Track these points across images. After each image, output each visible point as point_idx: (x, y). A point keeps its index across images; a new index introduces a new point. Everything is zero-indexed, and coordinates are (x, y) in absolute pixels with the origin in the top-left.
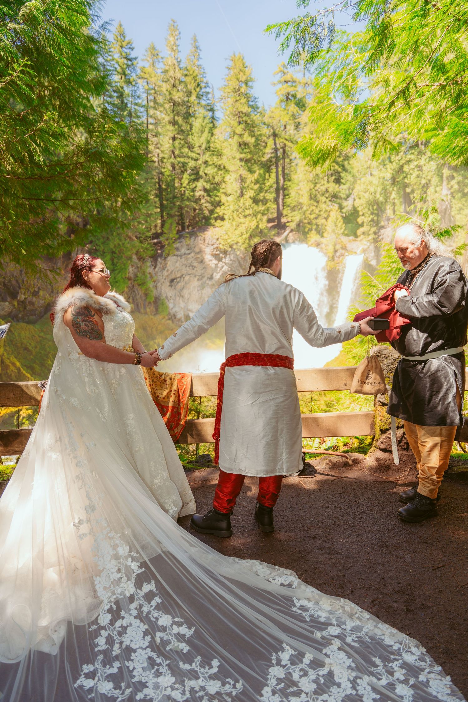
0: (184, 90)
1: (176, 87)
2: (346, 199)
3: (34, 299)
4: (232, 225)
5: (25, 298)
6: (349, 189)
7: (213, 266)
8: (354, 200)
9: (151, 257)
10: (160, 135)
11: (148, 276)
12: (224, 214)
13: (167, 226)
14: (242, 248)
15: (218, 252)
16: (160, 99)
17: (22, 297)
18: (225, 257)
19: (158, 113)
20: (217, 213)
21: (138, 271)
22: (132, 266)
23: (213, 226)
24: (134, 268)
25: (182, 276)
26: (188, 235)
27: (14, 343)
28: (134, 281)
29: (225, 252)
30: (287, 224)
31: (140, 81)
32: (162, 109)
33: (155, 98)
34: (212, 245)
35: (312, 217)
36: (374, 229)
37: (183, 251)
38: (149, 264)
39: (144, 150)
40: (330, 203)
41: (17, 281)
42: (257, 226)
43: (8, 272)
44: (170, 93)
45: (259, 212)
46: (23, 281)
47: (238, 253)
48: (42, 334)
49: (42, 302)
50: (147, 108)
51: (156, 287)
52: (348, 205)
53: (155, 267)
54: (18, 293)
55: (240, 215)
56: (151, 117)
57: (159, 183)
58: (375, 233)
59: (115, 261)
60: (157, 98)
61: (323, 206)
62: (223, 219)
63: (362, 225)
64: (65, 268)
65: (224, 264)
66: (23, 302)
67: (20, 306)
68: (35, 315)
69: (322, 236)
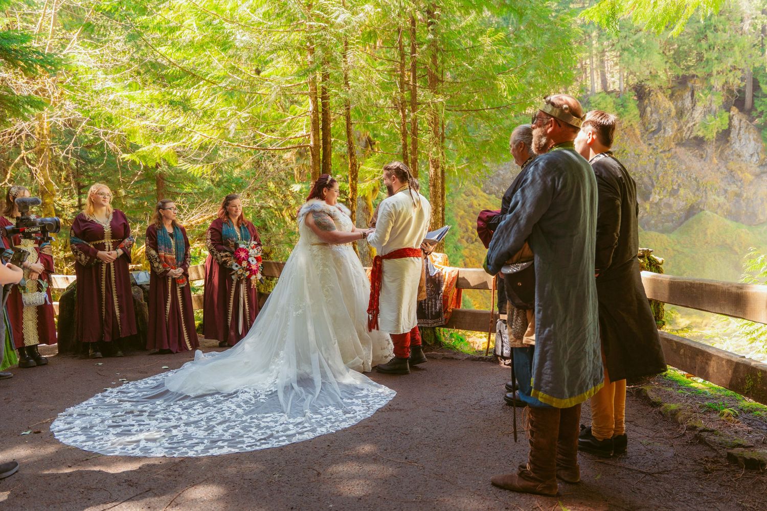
3: (672, 200)
5: (660, 200)
41: (650, 177)
43: (639, 167)
46: (658, 178)
48: (678, 247)
49: (682, 204)
54: (651, 193)
64: (720, 155)
66: (656, 204)
68: (673, 221)
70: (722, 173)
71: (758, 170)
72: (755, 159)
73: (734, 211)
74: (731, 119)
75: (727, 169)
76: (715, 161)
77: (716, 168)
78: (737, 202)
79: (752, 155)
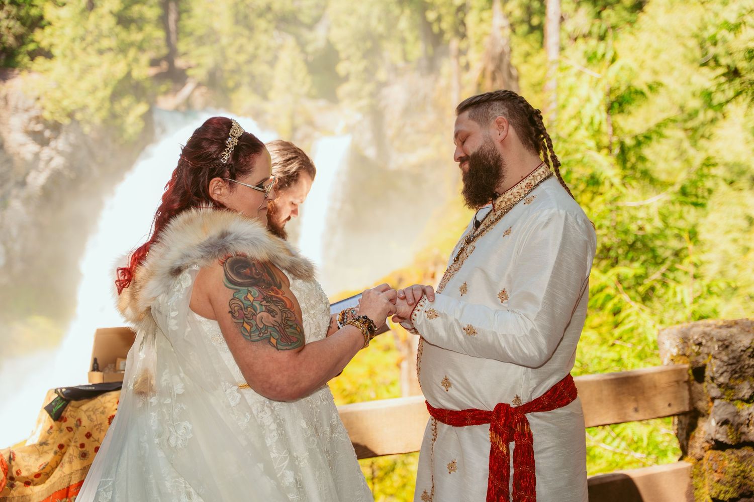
2: (311, 27)
4: (71, 69)
6: (317, 6)
7: (29, 157)
8: (329, 29)
12: (51, 45)
14: (97, 120)
15: (39, 127)
18: (56, 138)
20: (38, 43)
23: (30, 71)
29: (56, 127)
30: (190, 72)
34: (27, 110)
35: (242, 58)
36: (369, 87)
40: (275, 33)
42: (129, 75)
45: (132, 44)
47: (87, 129)
52: (318, 38)
55: (90, 50)
58: (373, 95)
61: (263, 39)
62: (48, 55)
63: (346, 79)
65: (53, 153)
69: (265, 97)
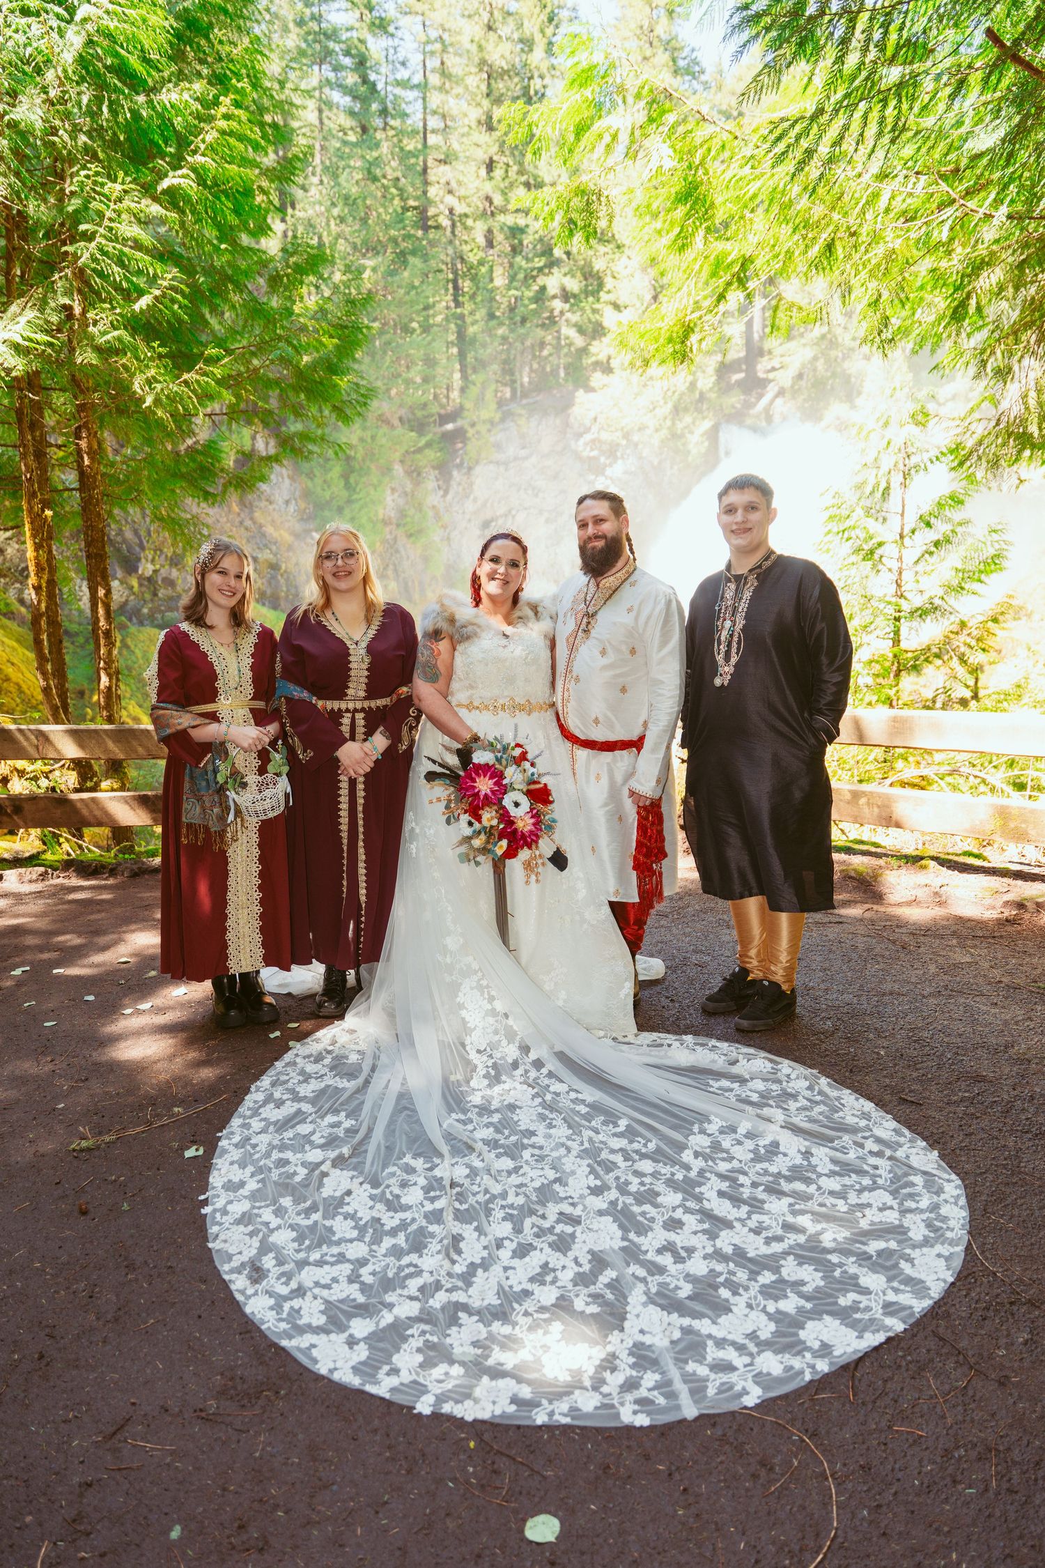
0: (516, 36)
1: (495, 31)
3: (175, 573)
5: (155, 571)
9: (434, 468)
10: (457, 159)
11: (431, 513)
12: (609, 358)
13: (474, 391)
14: (657, 441)
15: (594, 453)
16: (455, 64)
17: (146, 568)
19: (452, 102)
20: (595, 355)
21: (407, 503)
22: (393, 490)
24: (396, 495)
25: (510, 511)
26: (523, 412)
27: (134, 673)
28: (398, 526)
29: (613, 451)
31: (404, 21)
32: (459, 90)
33: (442, 63)
34: (582, 435)
37: (511, 451)
38: (431, 484)
39: (416, 198)
41: (133, 531)
42: (693, 387)
44: (480, 48)
46: (146, 532)
47: (645, 452)
50: (423, 87)
51: (448, 539)
53: (446, 492)
54: (139, 560)
56: (434, 113)
57: (455, 281)
59: (352, 480)
60: (448, 63)
62: (607, 369)
66: (149, 579)
67: (143, 589)
70: (247, 529)
71: (298, 527)
72: (292, 508)
73: (269, 592)
74: (254, 438)
75: (254, 523)
76: (236, 508)
77: (238, 520)
78: (273, 577)
79: (287, 502)
